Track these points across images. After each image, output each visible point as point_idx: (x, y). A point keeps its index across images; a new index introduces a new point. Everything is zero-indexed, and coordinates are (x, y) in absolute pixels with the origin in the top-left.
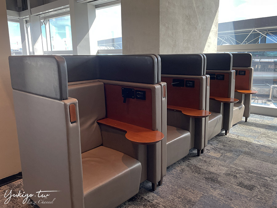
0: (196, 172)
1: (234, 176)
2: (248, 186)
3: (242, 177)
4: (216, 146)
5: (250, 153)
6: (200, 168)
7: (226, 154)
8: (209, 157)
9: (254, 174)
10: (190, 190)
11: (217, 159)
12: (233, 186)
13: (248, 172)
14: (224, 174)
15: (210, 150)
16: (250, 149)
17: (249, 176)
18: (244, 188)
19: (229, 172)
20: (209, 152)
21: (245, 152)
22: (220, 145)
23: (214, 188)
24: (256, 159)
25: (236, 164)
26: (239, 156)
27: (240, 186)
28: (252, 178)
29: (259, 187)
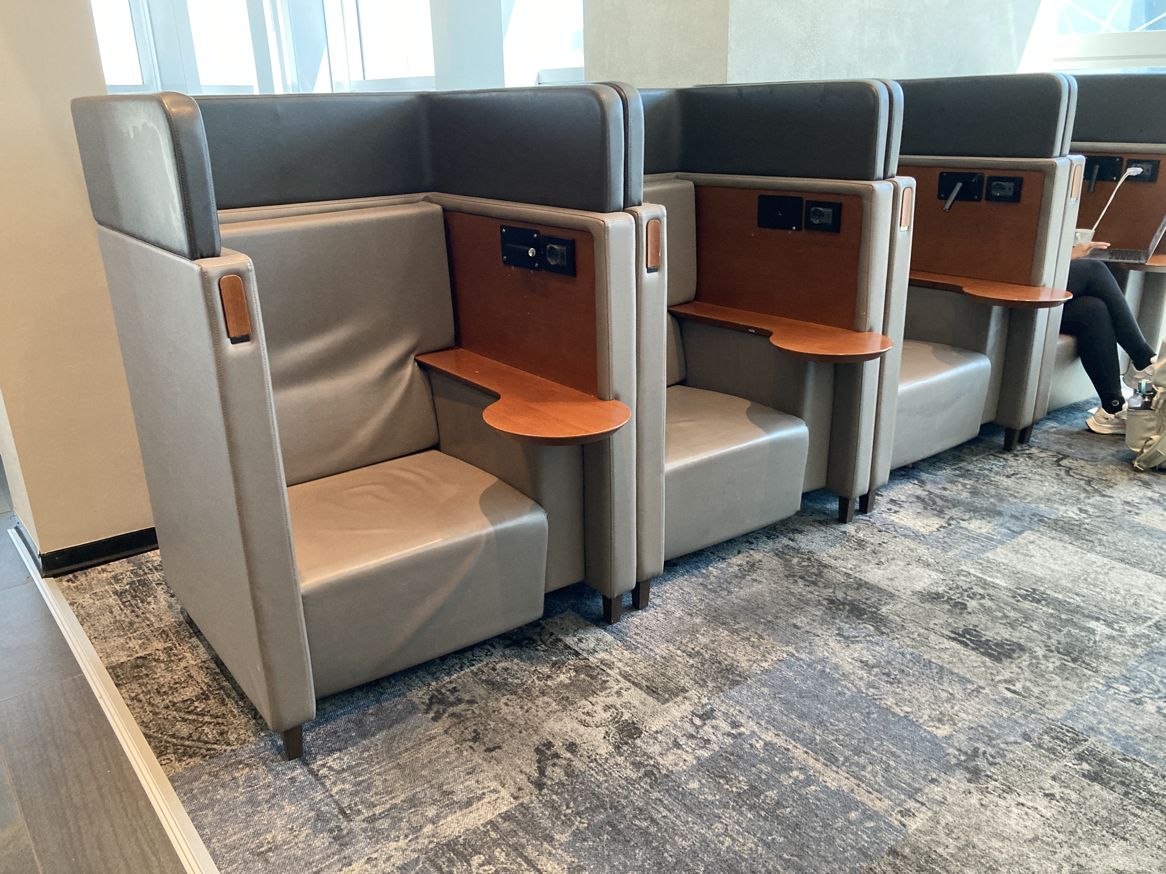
0: (801, 577)
1: (956, 604)
2: (997, 645)
3: (987, 611)
4: (938, 492)
5: (1079, 526)
6: (825, 566)
7: (964, 524)
8: (886, 528)
9: (1048, 605)
10: (746, 635)
11: (917, 536)
12: (932, 637)
13: (1025, 597)
14: (914, 593)
15: (905, 505)
16: (1086, 512)
17: (1020, 611)
18: (973, 649)
19: (941, 590)
20: (896, 512)
21: (1056, 522)
22: (960, 487)
23: (846, 638)
24: (1092, 550)
25: (988, 566)
26: (1021, 532)
27: (961, 642)
28: (1028, 617)
29: (1040, 652)
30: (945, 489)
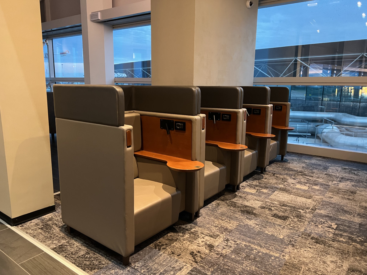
0: (231, 206)
1: (269, 209)
2: (282, 217)
3: (276, 210)
4: (251, 183)
5: (286, 189)
6: (235, 203)
7: (261, 190)
8: (244, 193)
9: (288, 207)
10: (226, 220)
11: (252, 194)
12: (268, 216)
13: (283, 206)
14: (259, 207)
15: (246, 187)
16: (285, 186)
17: (283, 209)
18: (278, 218)
19: (264, 206)
20: (244, 189)
21: (280, 188)
22: (256, 182)
23: (249, 219)
24: (291, 194)
25: (271, 200)
26: (274, 192)
27: (275, 217)
28: (286, 210)
29: (292, 218)
30: (253, 183)
